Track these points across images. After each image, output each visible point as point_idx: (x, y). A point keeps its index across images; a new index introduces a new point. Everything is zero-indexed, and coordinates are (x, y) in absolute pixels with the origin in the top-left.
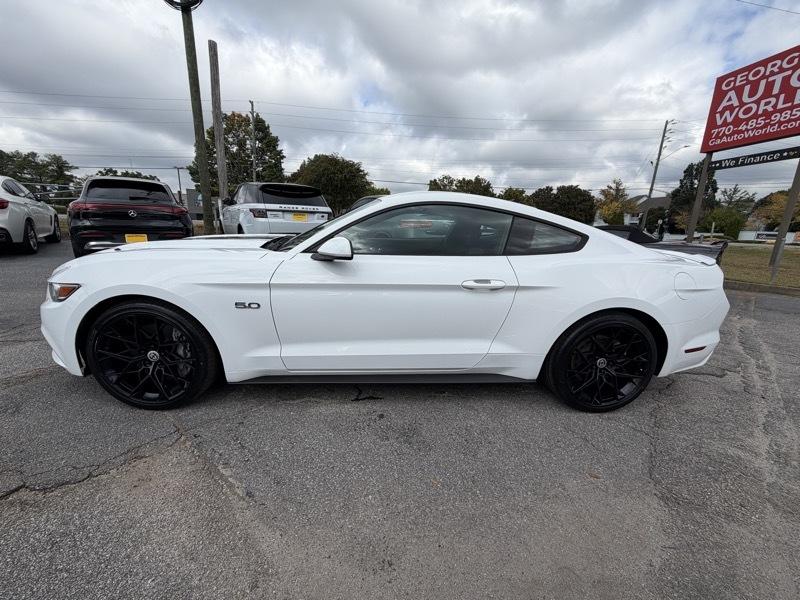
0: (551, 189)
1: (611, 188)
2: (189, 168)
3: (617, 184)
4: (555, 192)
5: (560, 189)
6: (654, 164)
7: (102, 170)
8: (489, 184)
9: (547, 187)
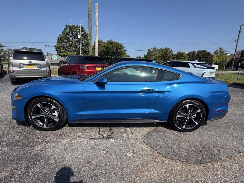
0: (195, 52)
1: (218, 51)
2: (55, 46)
3: (221, 49)
4: (196, 53)
5: (199, 52)
6: (237, 42)
7: (22, 48)
8: (171, 50)
9: (193, 51)
